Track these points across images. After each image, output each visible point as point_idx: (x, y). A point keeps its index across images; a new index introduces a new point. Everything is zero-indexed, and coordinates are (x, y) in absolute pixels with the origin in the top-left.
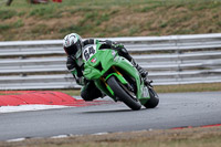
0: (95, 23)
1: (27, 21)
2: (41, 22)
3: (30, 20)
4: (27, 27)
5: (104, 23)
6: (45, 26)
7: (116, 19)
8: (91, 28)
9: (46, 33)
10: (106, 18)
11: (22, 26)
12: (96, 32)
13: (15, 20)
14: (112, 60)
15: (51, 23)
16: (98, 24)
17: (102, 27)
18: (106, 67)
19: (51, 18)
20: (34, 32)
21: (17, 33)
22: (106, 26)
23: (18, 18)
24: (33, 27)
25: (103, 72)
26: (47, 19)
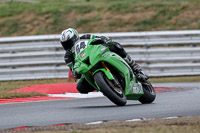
0: (166, 17)
1: (105, 15)
2: (118, 16)
3: (108, 14)
4: (104, 21)
5: (175, 18)
6: (121, 20)
7: (185, 14)
8: (163, 22)
9: (122, 26)
10: (176, 13)
11: (100, 19)
12: (168, 25)
13: (94, 14)
14: (100, 55)
15: (127, 17)
16: (170, 18)
17: (173, 21)
18: (93, 62)
19: (127, 12)
20: (111, 25)
21: (95, 26)
22: (177, 20)
23: (96, 13)
24: (110, 21)
25: (90, 67)
26: (123, 14)
